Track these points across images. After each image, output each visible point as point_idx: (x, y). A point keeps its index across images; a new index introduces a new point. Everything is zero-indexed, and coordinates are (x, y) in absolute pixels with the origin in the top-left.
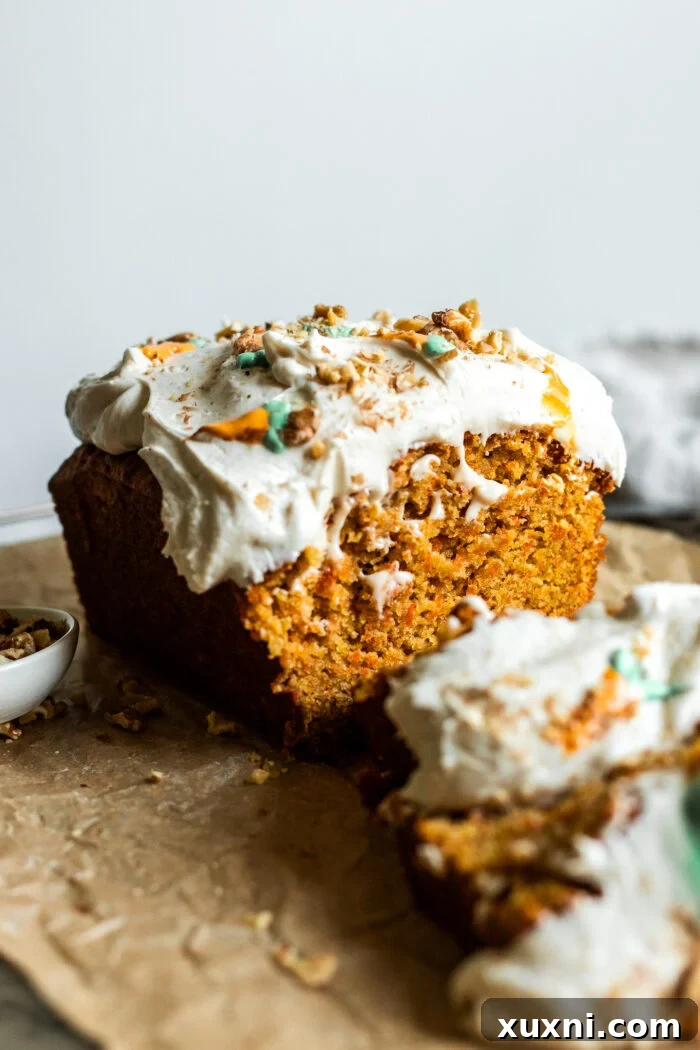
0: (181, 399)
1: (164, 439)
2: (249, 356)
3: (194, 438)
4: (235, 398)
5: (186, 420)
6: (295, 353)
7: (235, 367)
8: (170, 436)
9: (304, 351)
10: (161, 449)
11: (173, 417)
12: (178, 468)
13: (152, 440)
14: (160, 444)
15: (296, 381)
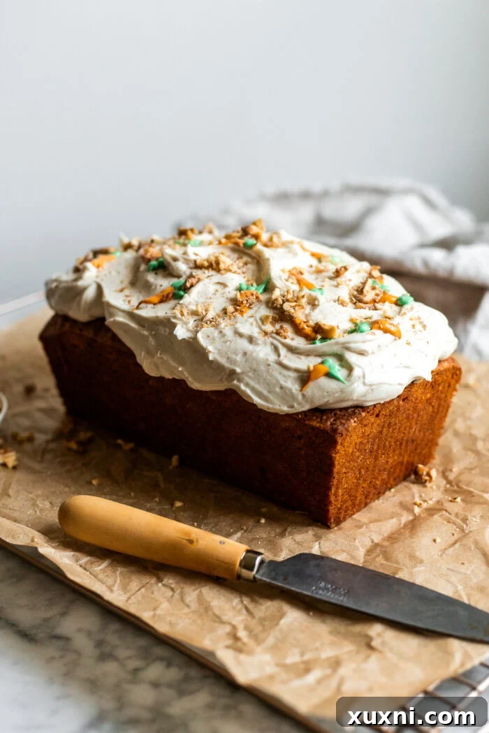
0: (122, 291)
1: (121, 313)
2: (154, 263)
3: (138, 308)
4: (153, 287)
5: (129, 302)
6: (180, 258)
7: (148, 270)
8: (123, 311)
9: (185, 257)
10: (121, 318)
11: (121, 301)
12: (133, 325)
13: (112, 315)
14: (119, 316)
15: (184, 273)
